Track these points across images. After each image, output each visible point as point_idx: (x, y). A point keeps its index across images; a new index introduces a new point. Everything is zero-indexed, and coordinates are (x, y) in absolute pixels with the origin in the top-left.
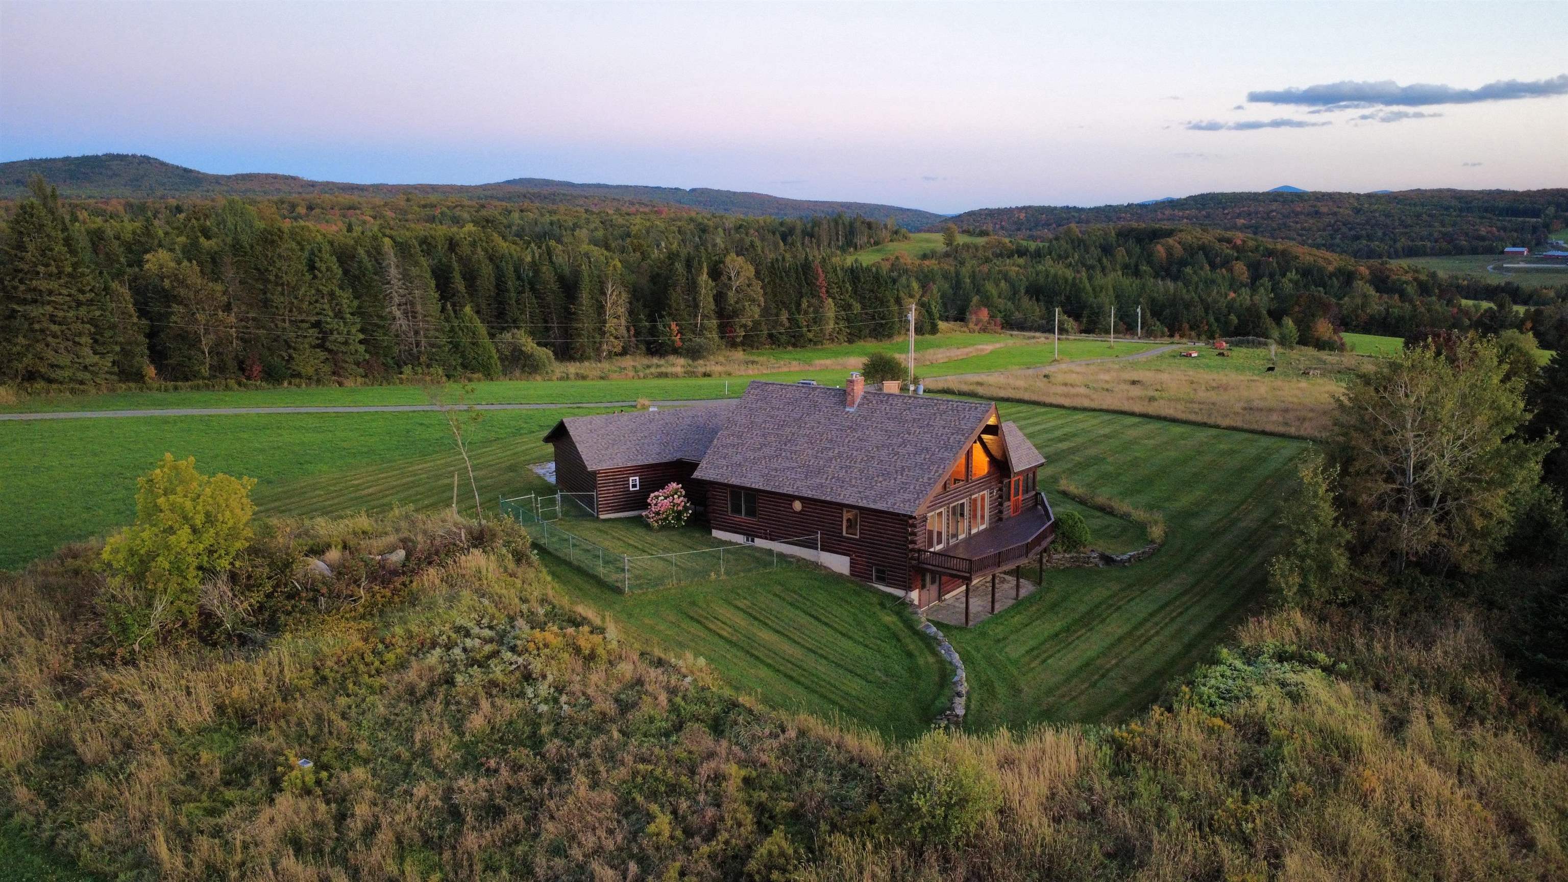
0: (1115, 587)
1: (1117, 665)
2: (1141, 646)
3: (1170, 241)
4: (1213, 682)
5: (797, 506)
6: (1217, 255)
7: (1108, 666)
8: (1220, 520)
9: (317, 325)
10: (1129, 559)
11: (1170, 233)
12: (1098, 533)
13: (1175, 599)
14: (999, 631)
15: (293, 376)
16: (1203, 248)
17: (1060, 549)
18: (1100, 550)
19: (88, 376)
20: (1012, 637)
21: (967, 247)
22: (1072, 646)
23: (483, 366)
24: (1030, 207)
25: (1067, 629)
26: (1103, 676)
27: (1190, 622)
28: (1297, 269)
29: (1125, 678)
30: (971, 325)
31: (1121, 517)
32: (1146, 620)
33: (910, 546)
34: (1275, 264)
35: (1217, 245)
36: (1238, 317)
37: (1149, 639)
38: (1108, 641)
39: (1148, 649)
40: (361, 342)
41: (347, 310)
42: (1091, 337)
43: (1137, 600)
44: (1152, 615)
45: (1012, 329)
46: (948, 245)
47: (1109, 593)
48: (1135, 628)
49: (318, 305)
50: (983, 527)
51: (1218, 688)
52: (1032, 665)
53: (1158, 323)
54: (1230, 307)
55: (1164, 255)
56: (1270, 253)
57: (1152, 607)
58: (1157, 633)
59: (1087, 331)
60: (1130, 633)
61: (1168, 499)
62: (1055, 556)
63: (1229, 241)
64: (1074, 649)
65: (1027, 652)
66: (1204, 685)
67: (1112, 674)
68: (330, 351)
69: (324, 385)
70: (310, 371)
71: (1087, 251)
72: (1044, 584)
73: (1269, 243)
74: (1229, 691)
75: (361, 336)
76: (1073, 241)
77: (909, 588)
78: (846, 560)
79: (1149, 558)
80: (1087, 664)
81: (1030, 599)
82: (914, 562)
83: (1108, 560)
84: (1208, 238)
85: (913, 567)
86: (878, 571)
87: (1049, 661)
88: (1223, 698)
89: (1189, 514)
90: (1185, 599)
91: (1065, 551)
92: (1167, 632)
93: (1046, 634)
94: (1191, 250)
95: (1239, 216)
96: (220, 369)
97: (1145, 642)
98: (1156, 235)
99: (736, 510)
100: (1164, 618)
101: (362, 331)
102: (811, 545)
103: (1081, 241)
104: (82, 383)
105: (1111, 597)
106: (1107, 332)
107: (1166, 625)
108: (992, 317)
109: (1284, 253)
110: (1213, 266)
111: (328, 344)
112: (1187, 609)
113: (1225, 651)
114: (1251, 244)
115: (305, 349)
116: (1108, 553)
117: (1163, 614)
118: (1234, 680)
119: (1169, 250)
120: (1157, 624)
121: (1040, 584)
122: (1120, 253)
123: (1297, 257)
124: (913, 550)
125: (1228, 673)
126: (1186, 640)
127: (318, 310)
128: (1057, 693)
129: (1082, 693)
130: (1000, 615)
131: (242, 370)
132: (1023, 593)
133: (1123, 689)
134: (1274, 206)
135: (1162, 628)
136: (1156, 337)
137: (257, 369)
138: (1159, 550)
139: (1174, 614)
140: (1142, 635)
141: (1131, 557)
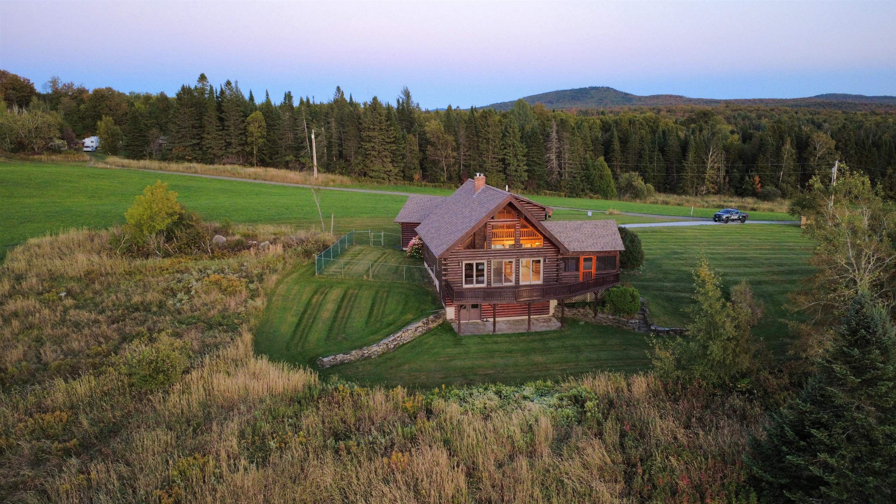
9: (503, 160)
10: (667, 332)
17: (607, 311)
19: (385, 176)
23: (604, 191)
33: (444, 278)
40: (526, 171)
41: (520, 154)
49: (505, 151)
50: (536, 283)
52: (440, 359)
67: (471, 377)
68: (508, 175)
72: (565, 328)
75: (526, 168)
81: (534, 333)
82: (446, 288)
85: (445, 291)
87: (455, 360)
93: (492, 349)
101: (527, 165)
104: (384, 179)
111: (507, 171)
115: (493, 172)
129: (428, 378)
130: (496, 335)
131: (460, 180)
132: (541, 329)
141: (670, 330)
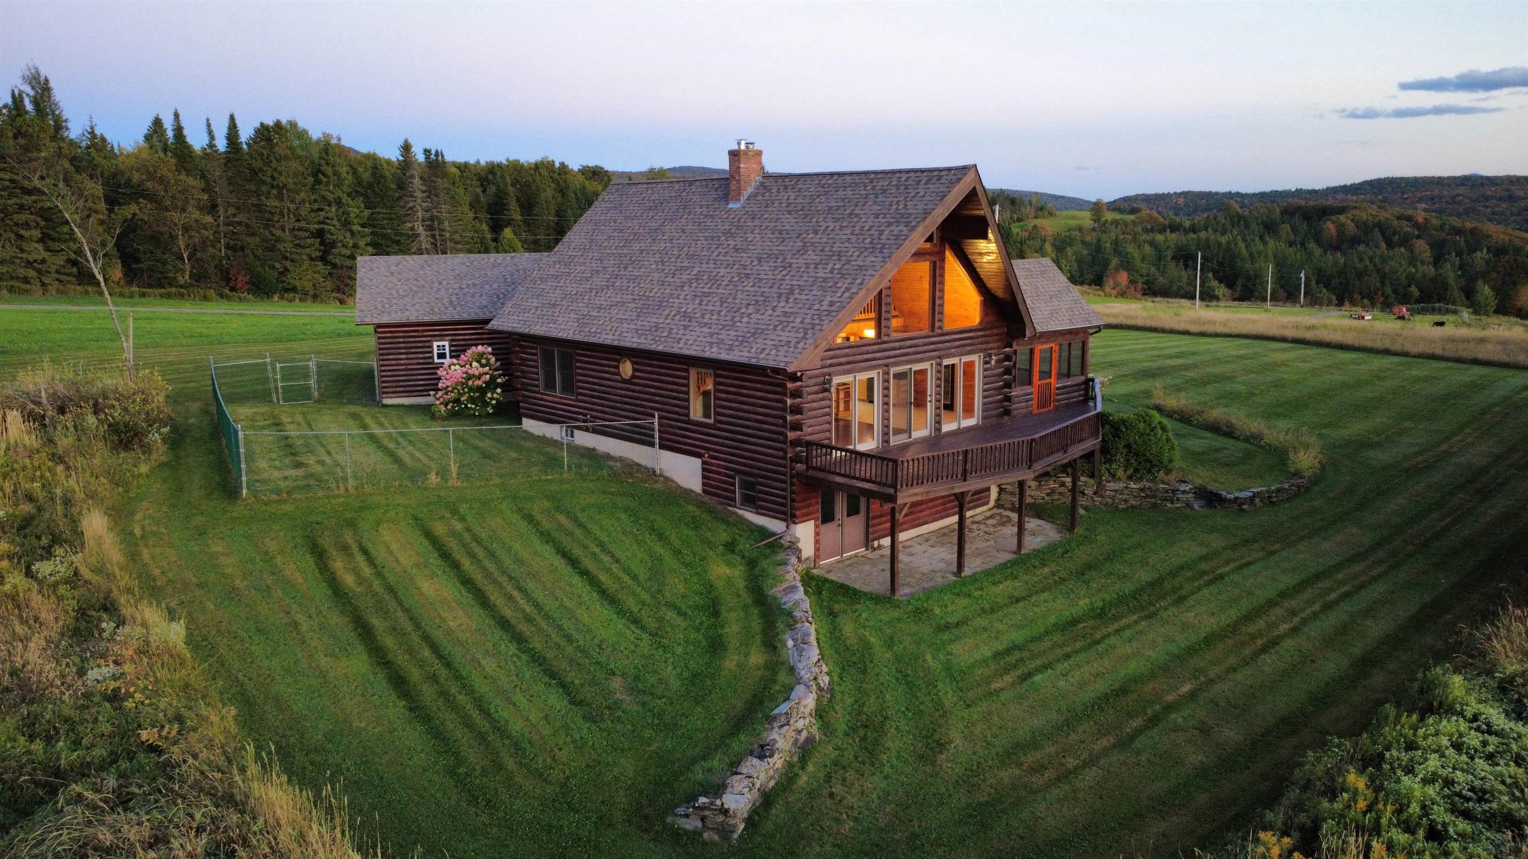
0: (1217, 542)
1: (1193, 695)
2: (1256, 655)
3: (1342, 218)
4: (1433, 762)
5: (627, 369)
6: (1395, 233)
7: (1170, 698)
8: (1419, 453)
9: (320, 234)
10: (1252, 500)
11: (1342, 210)
12: (1198, 458)
13: (1338, 567)
14: (958, 608)
15: (286, 290)
16: (1379, 225)
17: (1120, 473)
18: (1199, 482)
19: (31, 273)
20: (979, 622)
21: (1115, 222)
22: (1100, 648)
24: (1188, 193)
25: (1101, 615)
26: (1153, 721)
27: (1369, 611)
28: (1489, 249)
29: (1204, 730)
30: (1107, 289)
31: (1247, 440)
32: (1271, 604)
33: (792, 435)
34: (1462, 243)
35: (1395, 223)
36: (1420, 290)
37: (1274, 643)
38: (1182, 641)
39: (1270, 662)
41: (356, 221)
42: (1245, 304)
43: (1258, 566)
44: (1283, 595)
45: (1155, 294)
46: (1095, 221)
47: (1203, 551)
48: (1249, 617)
49: (322, 213)
50: (971, 422)
51: (1449, 783)
52: (995, 685)
53: (1324, 290)
54: (1411, 279)
55: (1334, 234)
56: (1458, 232)
57: (1287, 581)
58: (1294, 631)
59: (1242, 299)
60: (1235, 627)
61: (1328, 426)
62: (1112, 485)
63: (1409, 219)
64: (1101, 656)
65: (997, 655)
66: (1410, 770)
67: (1176, 717)
68: (334, 266)
69: (322, 301)
70: (308, 286)
71: (1247, 227)
72: (1079, 530)
73: (1456, 222)
74: (1482, 795)
76: (1232, 218)
77: (791, 518)
78: (696, 464)
79: (1288, 500)
80: (1122, 691)
81: (1043, 555)
82: (800, 467)
83: (1211, 499)
84: (1384, 215)
85: (798, 474)
86: (745, 485)
87: (1038, 678)
88: (1467, 815)
89: (1364, 444)
90: (1357, 568)
91: (1130, 478)
92: (1315, 630)
93: (1052, 619)
94: (1365, 228)
95: (1421, 200)
96: (200, 277)
97: (1264, 649)
98: (1324, 212)
99: (550, 384)
100: (1310, 602)
102: (643, 438)
103: (1241, 218)
104: (26, 280)
105: (1204, 558)
106: (1264, 299)
107: (1315, 615)
108: (1132, 282)
109: (1473, 231)
110: (1390, 245)
111: (330, 257)
112: (1362, 586)
113: (1457, 680)
114: (1436, 222)
115: (303, 260)
116: (1213, 487)
117: (1308, 593)
118: (1490, 758)
119: (1341, 228)
120: (1293, 613)
121: (1071, 529)
122: (1285, 229)
123: (1488, 236)
124: (796, 443)
125: (1474, 739)
126: (1357, 651)
127: (321, 218)
128: (1029, 759)
129: (1092, 761)
130: (974, 578)
131: (228, 280)
132: (1032, 543)
133: (1195, 758)
134: (1461, 190)
135: (1304, 622)
136: (1321, 305)
137: (242, 279)
138: (1308, 490)
139: (1333, 596)
140: (1260, 633)
141: (1255, 495)
